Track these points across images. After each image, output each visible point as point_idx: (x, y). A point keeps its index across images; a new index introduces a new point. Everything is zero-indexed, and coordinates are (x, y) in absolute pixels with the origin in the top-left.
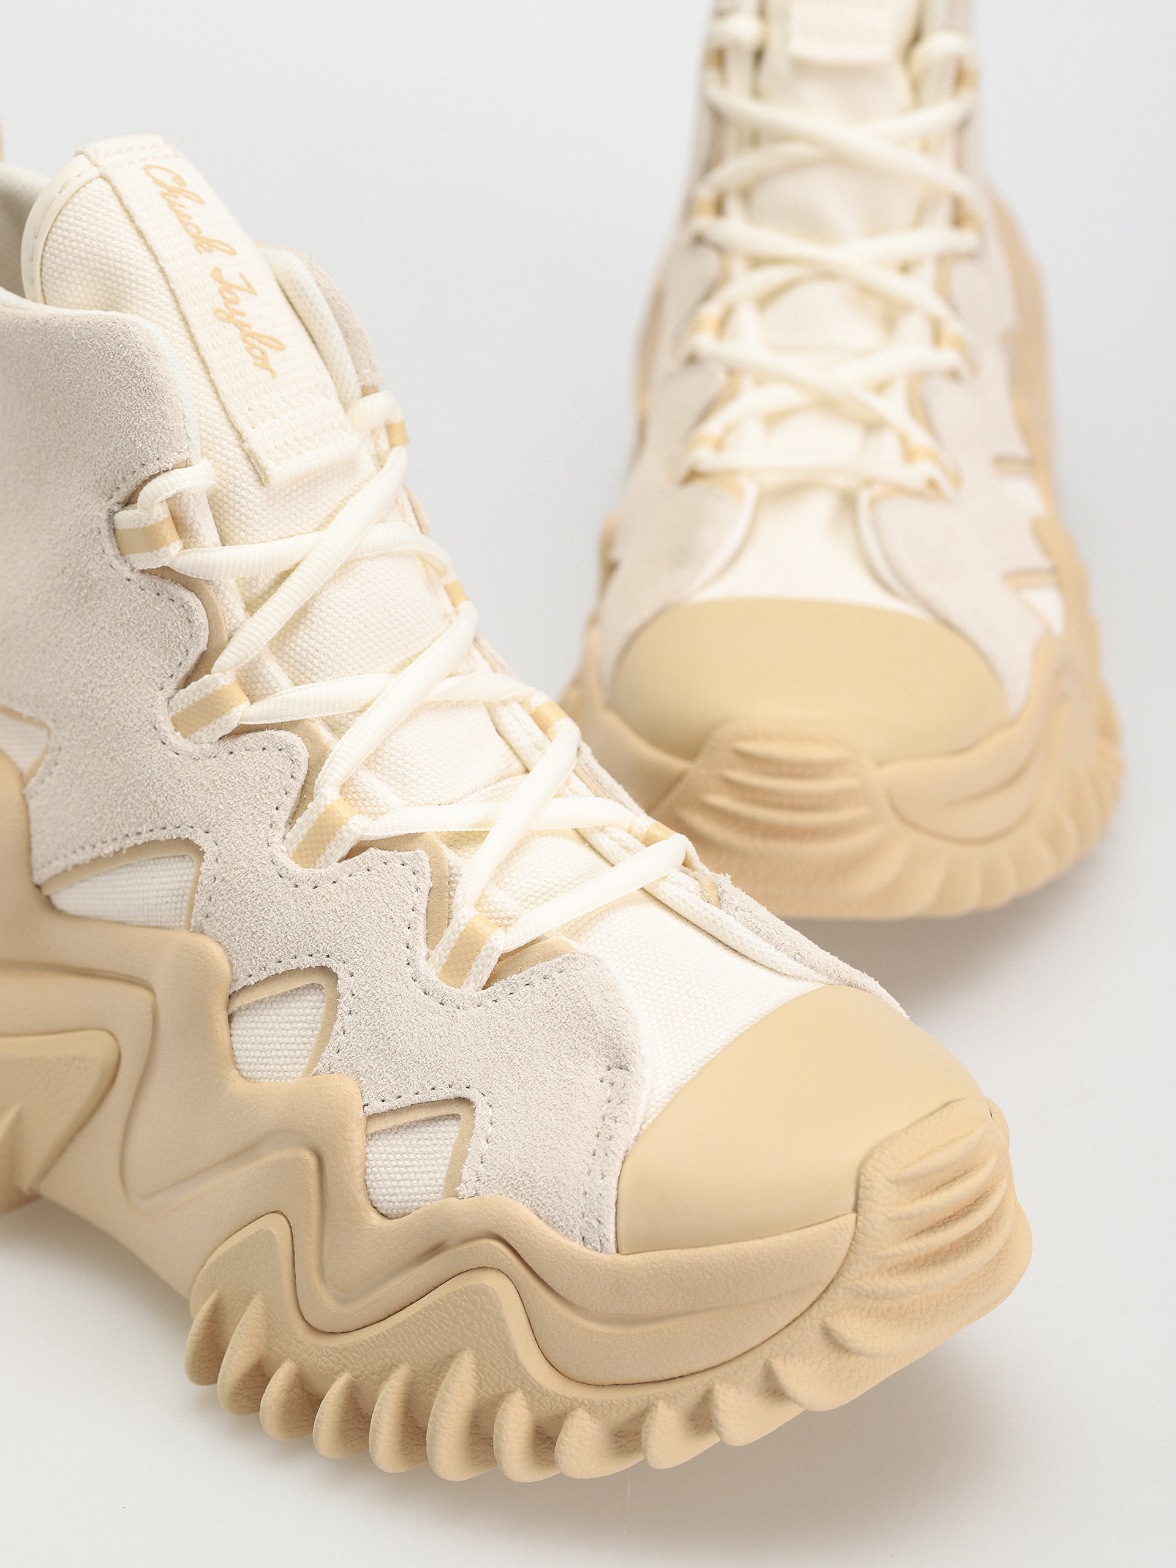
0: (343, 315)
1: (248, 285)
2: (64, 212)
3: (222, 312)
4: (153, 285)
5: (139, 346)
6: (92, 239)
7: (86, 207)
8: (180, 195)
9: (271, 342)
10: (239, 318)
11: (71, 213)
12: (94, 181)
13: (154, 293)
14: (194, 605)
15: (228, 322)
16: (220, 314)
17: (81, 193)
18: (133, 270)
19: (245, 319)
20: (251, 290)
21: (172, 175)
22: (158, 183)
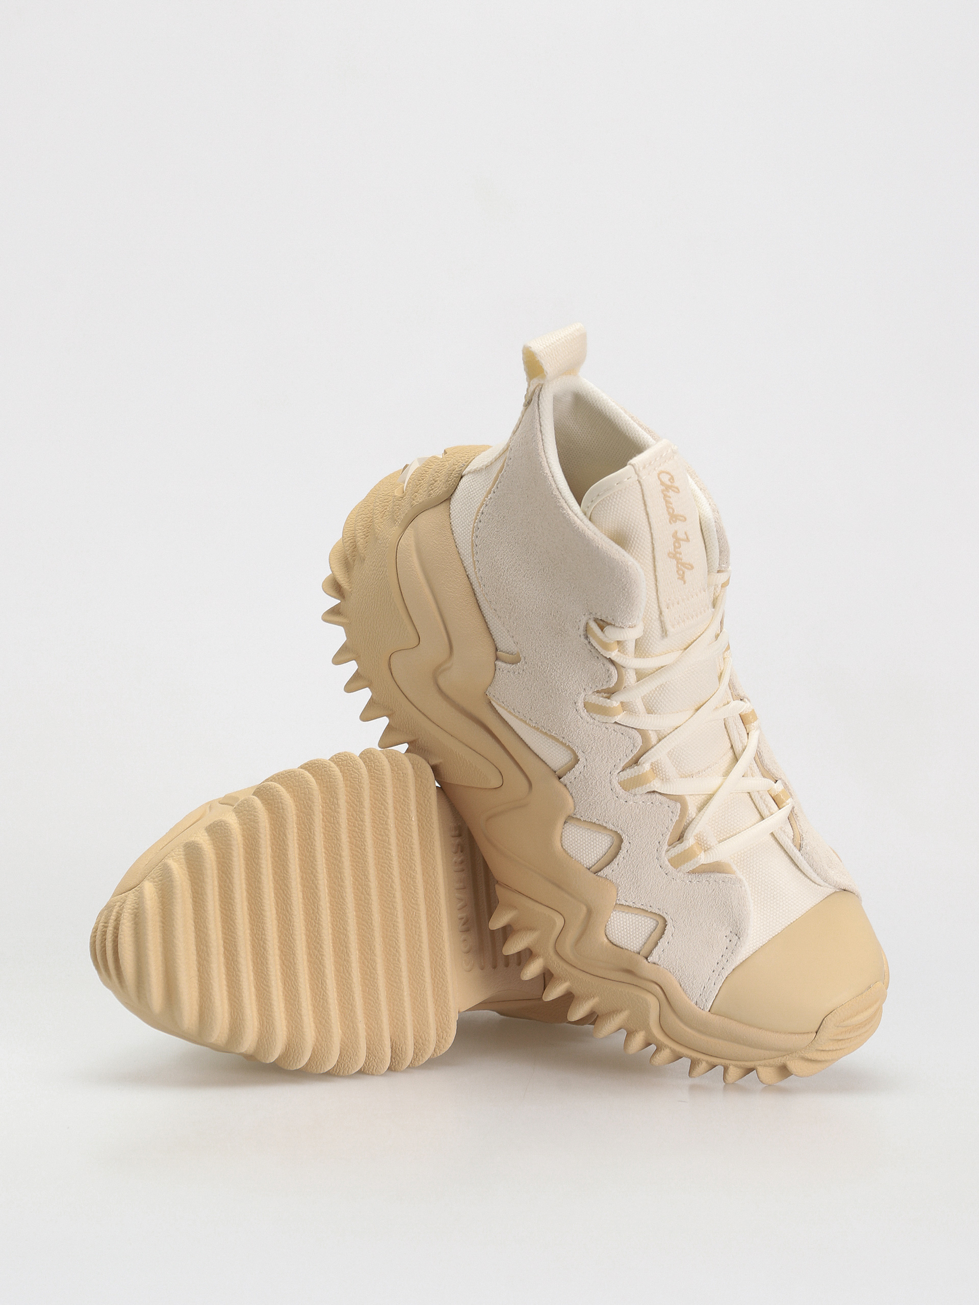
1: (686, 537)
3: (671, 553)
8: (670, 490)
9: (688, 567)
10: (678, 555)
13: (645, 544)
14: (613, 673)
15: (673, 558)
16: (670, 555)
19: (681, 556)
20: (687, 540)
21: (670, 476)
22: (662, 483)
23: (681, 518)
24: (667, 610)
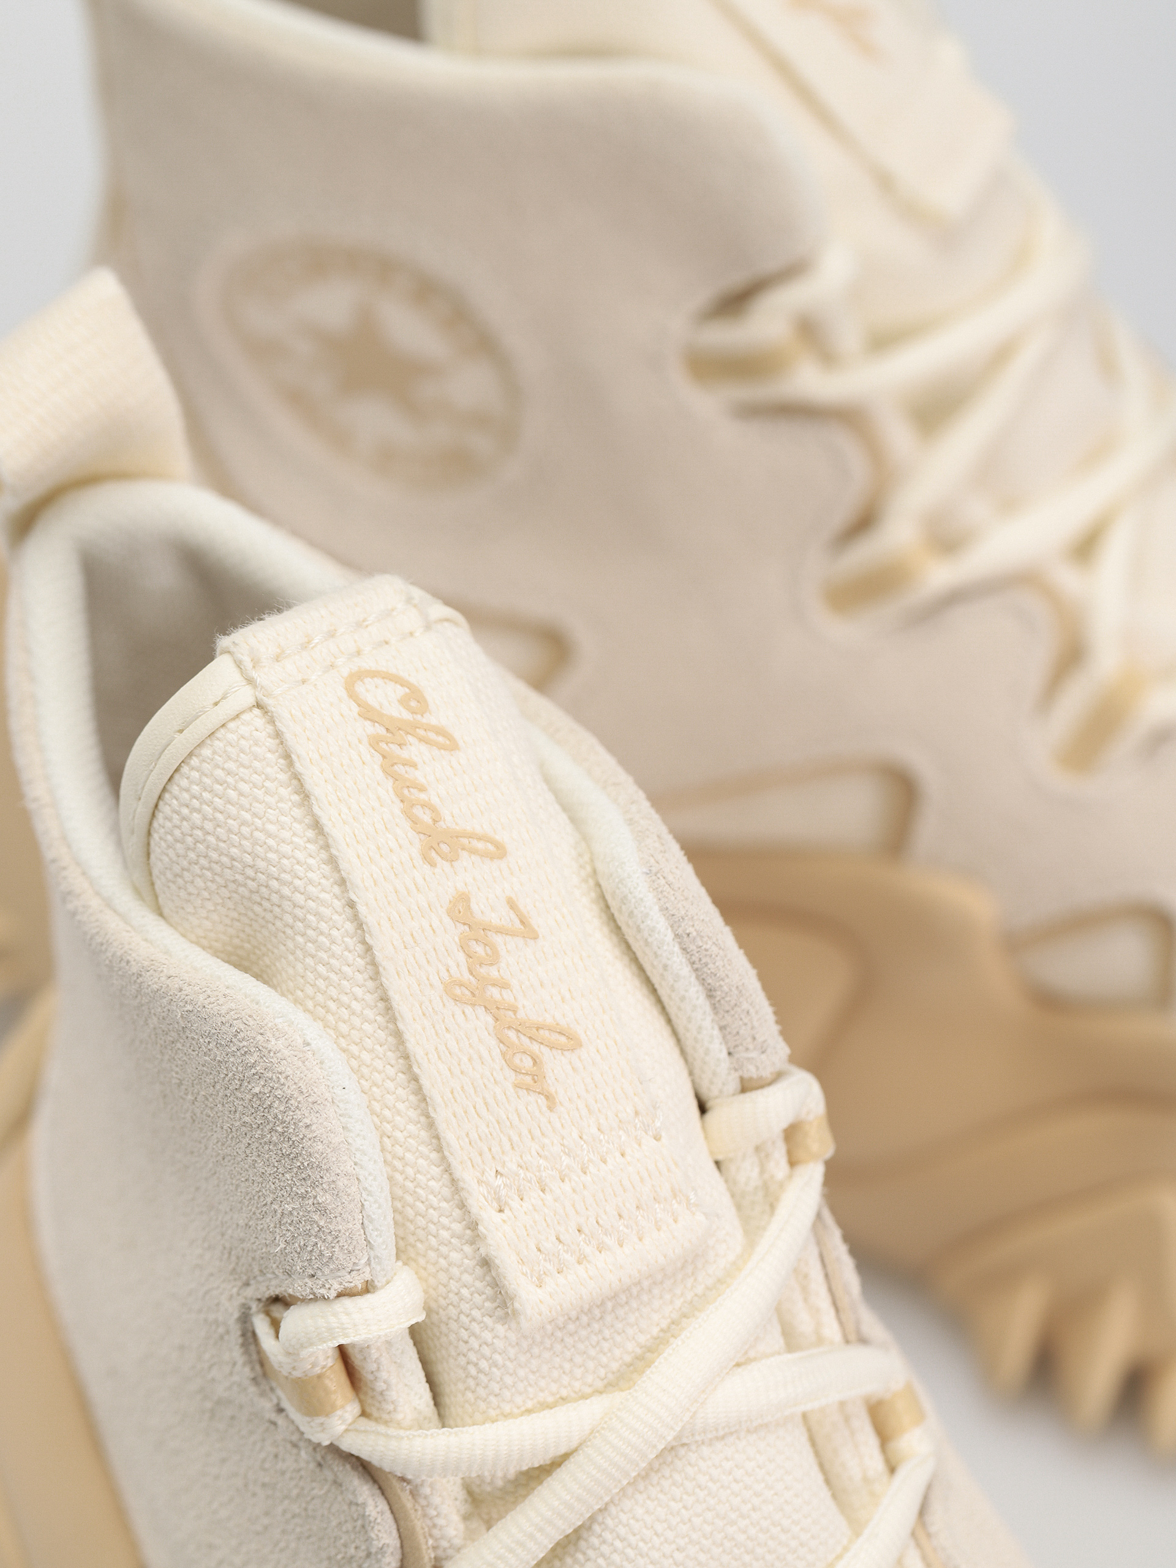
0: (706, 964)
1: (522, 922)
2: (185, 769)
3: (461, 985)
4: (334, 932)
5: (282, 1080)
6: (230, 831)
7: (223, 769)
8: (410, 738)
9: (555, 1037)
10: (494, 992)
11: (195, 775)
12: (246, 717)
13: (333, 947)
14: (374, 1514)
15: (473, 1005)
16: (458, 991)
17: (218, 739)
18: (299, 898)
19: (507, 995)
20: (527, 931)
21: (401, 691)
22: (368, 713)
23: (480, 845)
24: (497, 1217)
